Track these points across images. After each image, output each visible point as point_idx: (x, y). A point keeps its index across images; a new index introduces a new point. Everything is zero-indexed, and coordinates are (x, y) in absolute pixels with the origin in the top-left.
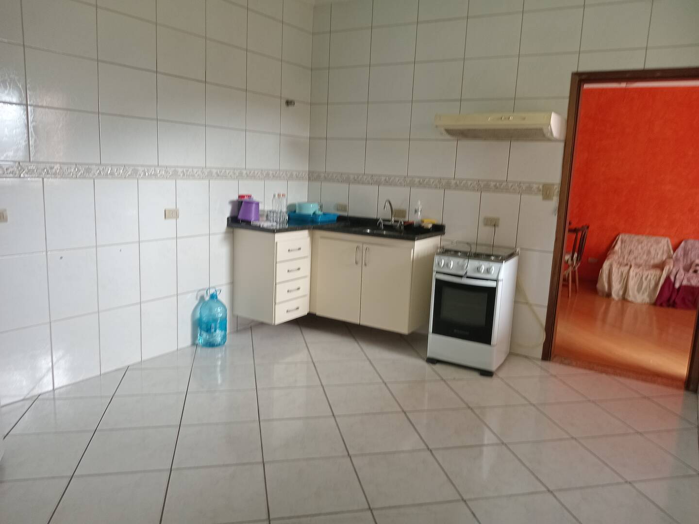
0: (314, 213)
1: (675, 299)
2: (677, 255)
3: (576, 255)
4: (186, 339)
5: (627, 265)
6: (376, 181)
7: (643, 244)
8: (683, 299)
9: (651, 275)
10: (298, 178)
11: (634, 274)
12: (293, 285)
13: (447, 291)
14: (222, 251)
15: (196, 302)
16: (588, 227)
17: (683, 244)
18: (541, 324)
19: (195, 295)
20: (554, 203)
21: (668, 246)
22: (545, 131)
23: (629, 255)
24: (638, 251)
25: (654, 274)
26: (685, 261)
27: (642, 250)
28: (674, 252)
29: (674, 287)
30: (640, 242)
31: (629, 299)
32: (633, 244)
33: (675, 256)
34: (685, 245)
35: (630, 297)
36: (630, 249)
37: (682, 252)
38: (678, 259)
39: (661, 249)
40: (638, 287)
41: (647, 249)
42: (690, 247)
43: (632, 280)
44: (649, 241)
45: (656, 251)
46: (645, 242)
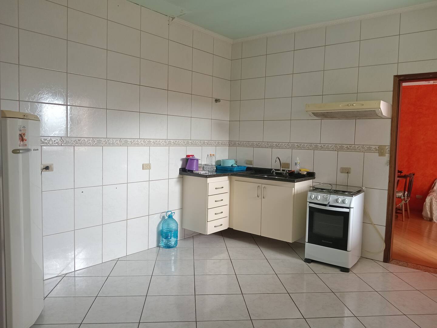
0: (232, 166)
3: (406, 193)
4: (153, 243)
6: (271, 146)
10: (223, 145)
12: (218, 210)
13: (316, 214)
14: (176, 188)
15: (160, 220)
16: (414, 175)
18: (382, 238)
19: (159, 216)
20: (387, 158)
22: (377, 112)
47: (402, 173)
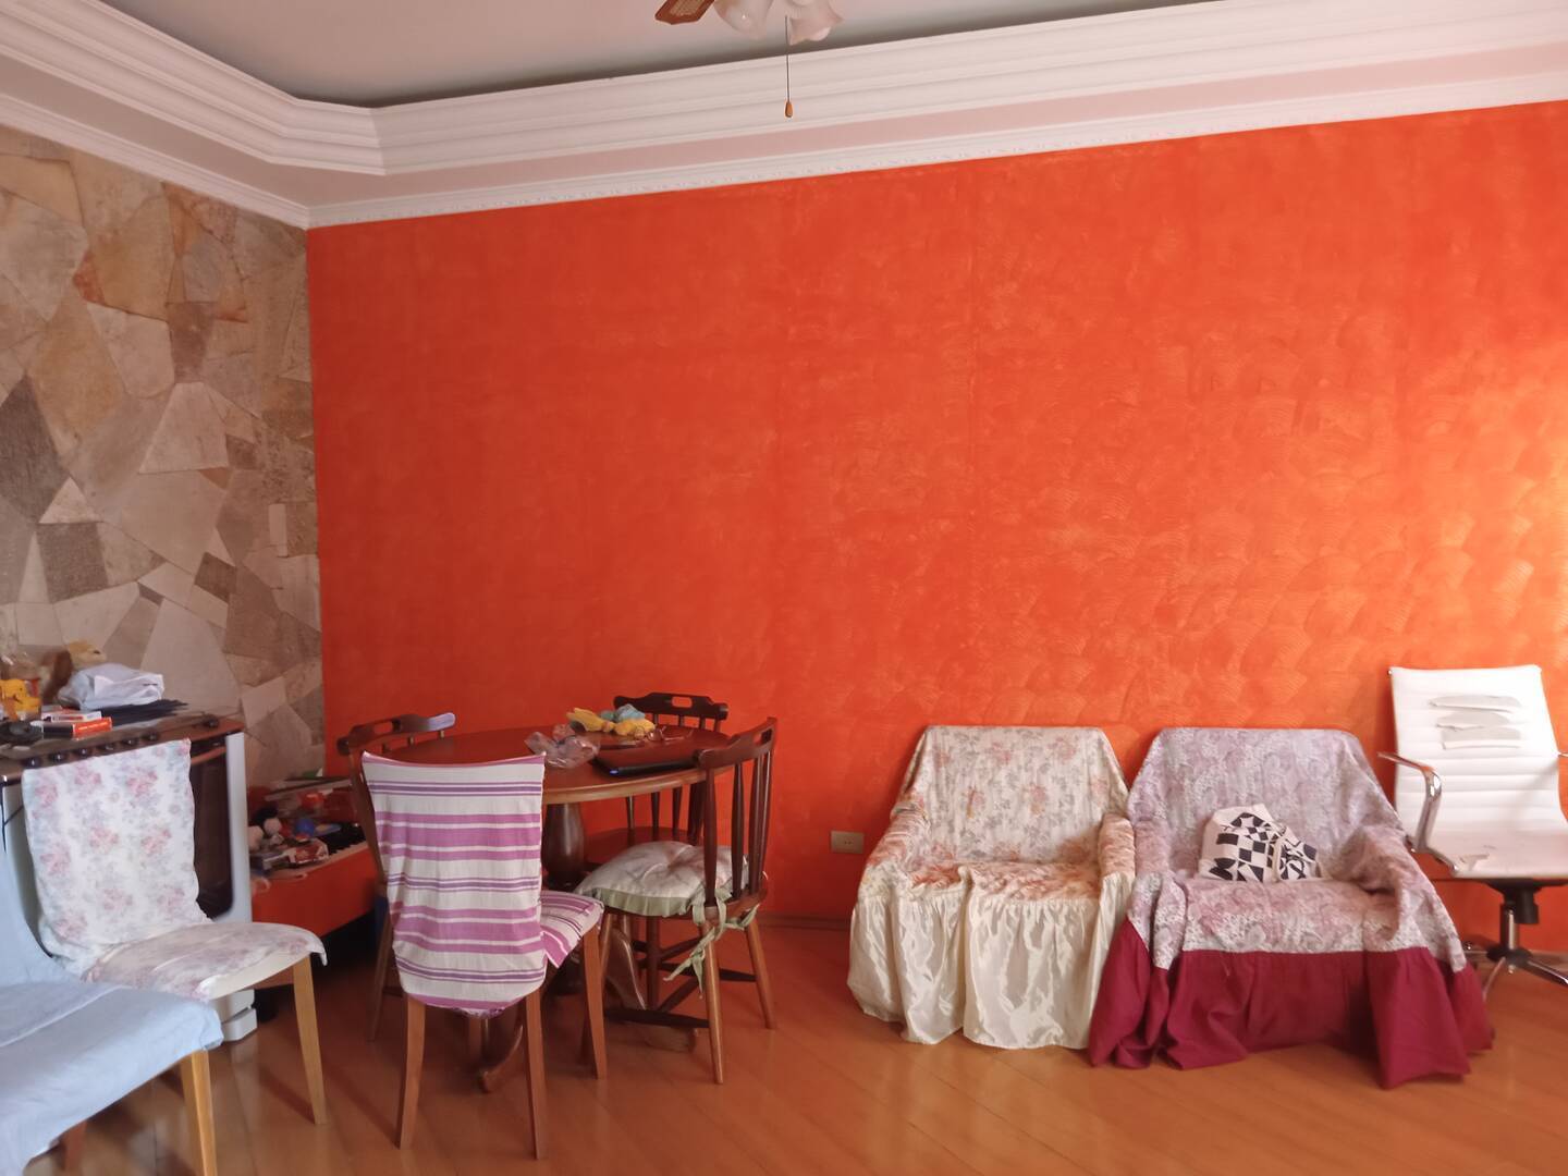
1: (1164, 1027)
2: (1142, 797)
5: (952, 876)
7: (1012, 765)
8: (1199, 1013)
9: (1055, 916)
11: (988, 922)
17: (1156, 745)
21: (1105, 762)
23: (969, 812)
24: (1000, 791)
25: (1065, 910)
26: (1176, 821)
27: (1013, 787)
28: (1129, 785)
29: (1153, 968)
30: (1003, 757)
31: (983, 1040)
32: (978, 766)
33: (1137, 805)
34: (1165, 755)
35: (982, 1030)
36: (970, 788)
37: (1159, 785)
38: (1148, 816)
39: (1081, 778)
40: (1010, 974)
41: (1031, 783)
42: (1184, 758)
43: (982, 948)
44: (1032, 748)
45: (1064, 787)
46: (1020, 755)
47: (723, 716)
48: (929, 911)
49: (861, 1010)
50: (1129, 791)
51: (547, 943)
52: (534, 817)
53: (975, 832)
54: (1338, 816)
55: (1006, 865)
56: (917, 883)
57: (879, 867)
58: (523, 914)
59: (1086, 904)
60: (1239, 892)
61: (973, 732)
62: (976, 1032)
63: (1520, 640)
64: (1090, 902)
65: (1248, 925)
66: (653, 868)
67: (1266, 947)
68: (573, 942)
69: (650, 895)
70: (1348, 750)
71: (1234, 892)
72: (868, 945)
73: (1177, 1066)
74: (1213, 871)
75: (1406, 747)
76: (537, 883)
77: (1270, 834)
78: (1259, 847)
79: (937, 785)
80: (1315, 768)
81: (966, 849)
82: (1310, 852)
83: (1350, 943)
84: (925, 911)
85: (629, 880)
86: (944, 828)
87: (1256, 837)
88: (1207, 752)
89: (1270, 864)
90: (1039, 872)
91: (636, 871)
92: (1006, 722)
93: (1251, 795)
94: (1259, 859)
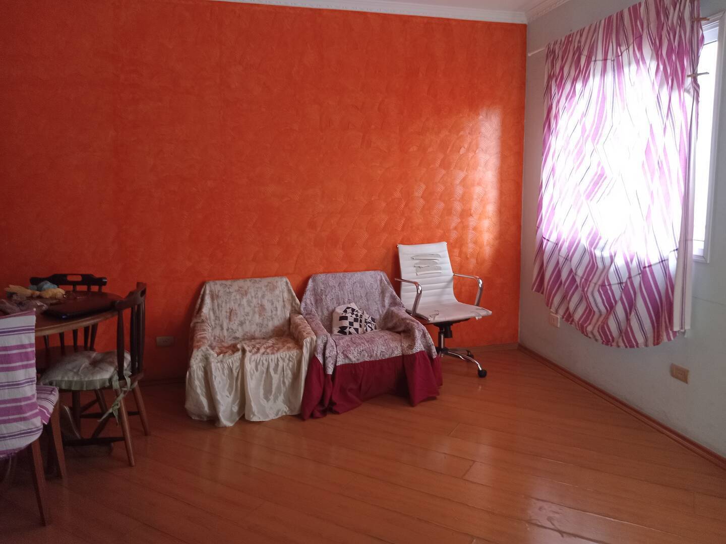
1: (331, 398)
2: (306, 305)
5: (234, 349)
7: (249, 296)
8: (343, 390)
9: (283, 360)
11: (254, 367)
16: (143, 291)
17: (310, 284)
21: (289, 291)
23: (230, 320)
24: (244, 309)
25: (288, 356)
26: (320, 314)
27: (250, 306)
28: (300, 301)
29: (326, 375)
30: (245, 293)
31: (255, 419)
32: (233, 298)
33: (304, 308)
34: (314, 286)
35: (254, 415)
36: (230, 308)
37: (312, 299)
38: (310, 312)
39: (279, 299)
40: (265, 389)
41: (258, 304)
42: (322, 287)
43: (252, 379)
44: (257, 288)
45: (273, 304)
46: (252, 292)
47: (105, 284)
48: (226, 366)
49: (191, 418)
50: (300, 302)
51: (41, 413)
52: (31, 345)
53: (234, 329)
54: (381, 305)
55: (251, 341)
56: (218, 354)
57: (200, 350)
58: (28, 398)
59: (297, 352)
60: (353, 339)
61: (229, 282)
62: (252, 416)
63: (440, 232)
64: (298, 352)
65: (360, 351)
66: (83, 366)
67: (367, 359)
68: (51, 410)
69: (86, 379)
70: (383, 278)
71: (351, 339)
72: (196, 387)
73: (337, 413)
74: (339, 332)
75: (404, 275)
76: (34, 381)
77: (359, 314)
78: (356, 320)
79: (213, 309)
80: (372, 287)
81: (230, 337)
82: (373, 320)
83: (397, 353)
84: (224, 367)
85: (71, 374)
86: (218, 328)
87: (354, 316)
88: (331, 284)
89: (361, 326)
90: (270, 342)
91: (74, 368)
92: (244, 277)
93: (349, 299)
94: (356, 325)
